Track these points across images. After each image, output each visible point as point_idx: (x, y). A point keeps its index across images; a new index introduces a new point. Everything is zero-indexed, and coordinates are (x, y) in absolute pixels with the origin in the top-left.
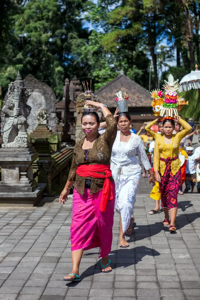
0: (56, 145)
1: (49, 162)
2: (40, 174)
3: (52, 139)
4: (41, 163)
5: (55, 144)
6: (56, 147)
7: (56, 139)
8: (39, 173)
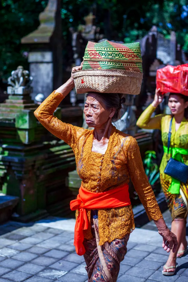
0: (27, 133)
1: (19, 160)
2: (10, 179)
3: (20, 122)
4: (10, 162)
5: (25, 130)
6: (27, 136)
7: (26, 122)
8: (8, 178)
